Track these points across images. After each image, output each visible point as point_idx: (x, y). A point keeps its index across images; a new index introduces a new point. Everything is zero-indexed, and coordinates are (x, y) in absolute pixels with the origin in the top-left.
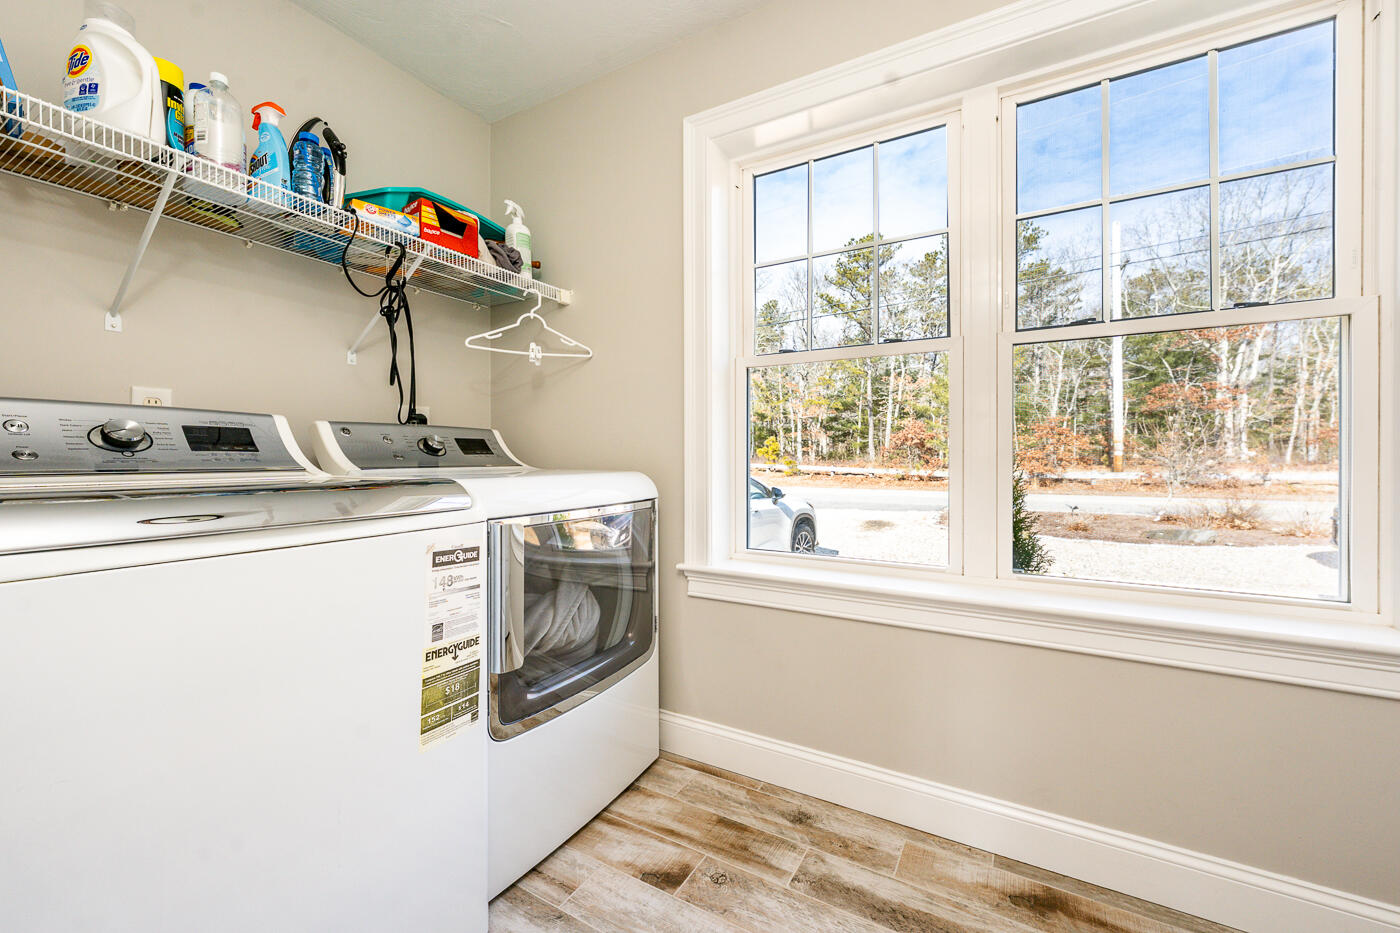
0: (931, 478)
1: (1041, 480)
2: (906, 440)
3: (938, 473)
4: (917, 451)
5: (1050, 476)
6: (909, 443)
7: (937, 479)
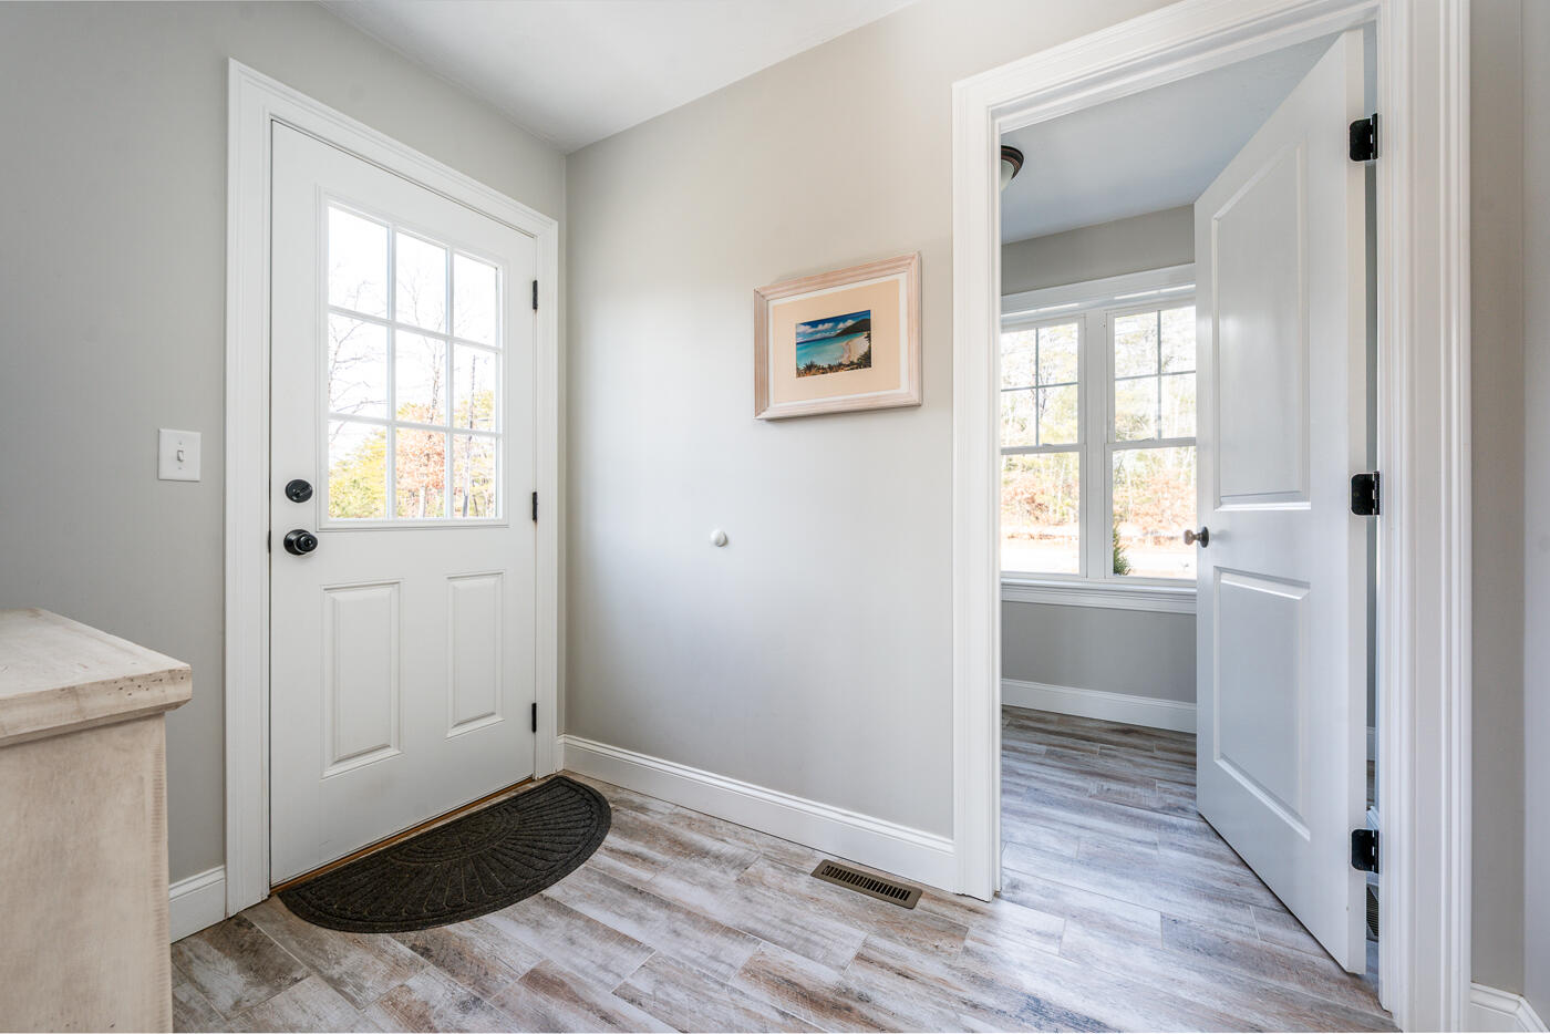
0: (1041, 537)
1: (1156, 538)
2: (1016, 494)
3: (1048, 530)
4: (1028, 507)
5: (1164, 533)
6: (1018, 498)
7: (1047, 537)
